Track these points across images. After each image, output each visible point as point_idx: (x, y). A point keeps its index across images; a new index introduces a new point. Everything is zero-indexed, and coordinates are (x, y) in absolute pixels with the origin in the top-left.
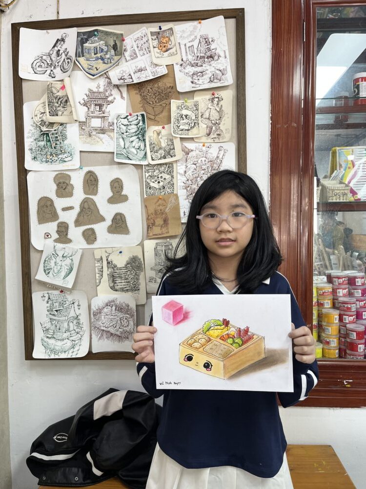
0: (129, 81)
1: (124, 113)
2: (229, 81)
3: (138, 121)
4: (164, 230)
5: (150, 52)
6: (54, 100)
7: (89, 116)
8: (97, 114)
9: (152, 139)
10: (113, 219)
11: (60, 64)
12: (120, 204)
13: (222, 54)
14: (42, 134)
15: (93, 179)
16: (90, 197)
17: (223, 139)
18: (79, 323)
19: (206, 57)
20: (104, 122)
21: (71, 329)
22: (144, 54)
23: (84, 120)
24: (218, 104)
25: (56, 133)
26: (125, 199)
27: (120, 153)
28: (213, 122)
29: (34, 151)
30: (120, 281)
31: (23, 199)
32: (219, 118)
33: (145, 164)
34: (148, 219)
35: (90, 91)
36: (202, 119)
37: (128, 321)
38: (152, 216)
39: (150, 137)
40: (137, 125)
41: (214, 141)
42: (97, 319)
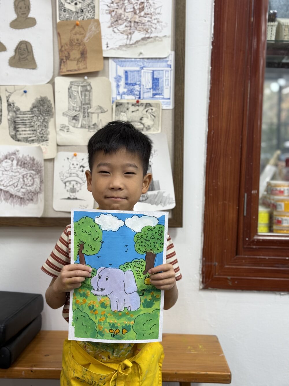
4: (81, 65)
10: (17, 48)
12: (26, 29)
26: (32, 22)
30: (24, 129)
34: (61, 51)
37: (33, 179)
38: (67, 48)
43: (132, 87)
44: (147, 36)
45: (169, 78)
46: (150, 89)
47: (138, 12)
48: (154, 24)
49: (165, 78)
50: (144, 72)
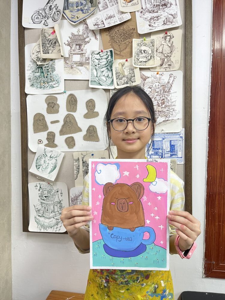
0: (101, 27)
1: (97, 50)
2: (179, 23)
3: (107, 56)
5: (117, 3)
6: (47, 42)
7: (72, 53)
8: (77, 51)
9: (117, 69)
10: (87, 130)
11: (51, 16)
12: (93, 119)
13: (174, 3)
14: (37, 68)
15: (73, 100)
16: (71, 113)
17: (173, 68)
18: (61, 207)
19: (160, 5)
20: (82, 58)
21: (56, 210)
22: (113, 5)
23: (68, 56)
24: (169, 41)
25: (48, 66)
26: (97, 114)
27: (93, 80)
28: (165, 55)
29: (32, 80)
31: (23, 115)
32: (170, 52)
33: (112, 89)
35: (73, 34)
36: (157, 53)
39: (116, 68)
40: (106, 59)
41: (166, 70)
42: (74, 204)
43: (157, 151)
44: (166, 119)
45: (181, 145)
46: (169, 152)
47: (160, 105)
48: (171, 112)
49: (178, 145)
50: (165, 141)
